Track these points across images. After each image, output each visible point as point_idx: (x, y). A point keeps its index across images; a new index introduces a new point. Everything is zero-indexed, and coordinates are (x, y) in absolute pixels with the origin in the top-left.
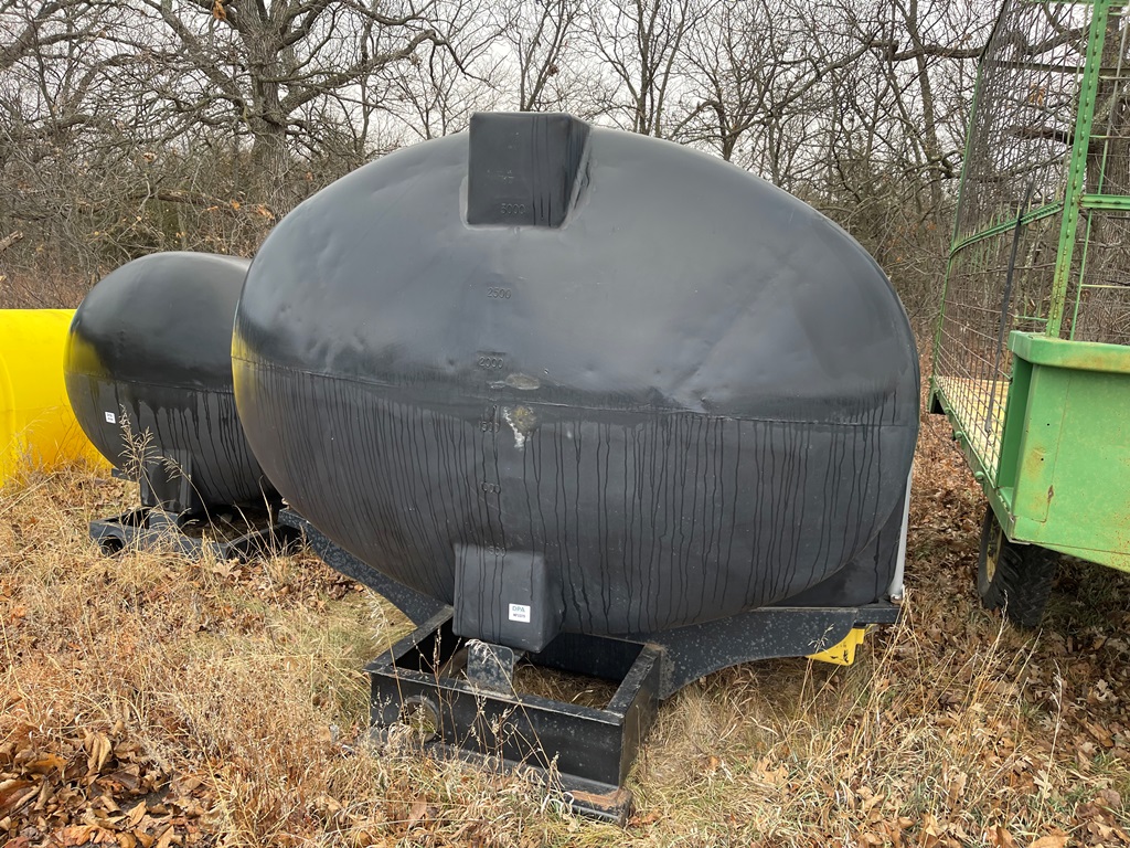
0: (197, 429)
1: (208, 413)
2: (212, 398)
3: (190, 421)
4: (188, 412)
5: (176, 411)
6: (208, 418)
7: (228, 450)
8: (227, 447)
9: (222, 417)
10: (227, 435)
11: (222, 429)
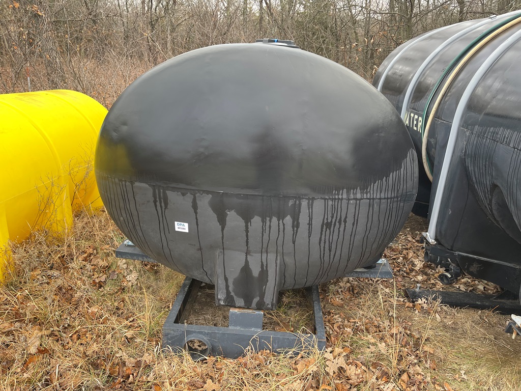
0: (295, 234)
1: (311, 219)
2: (318, 205)
3: (289, 228)
4: (288, 219)
5: (275, 219)
6: (310, 224)
7: (324, 250)
8: (324, 248)
9: (325, 221)
10: (327, 238)
11: (324, 233)
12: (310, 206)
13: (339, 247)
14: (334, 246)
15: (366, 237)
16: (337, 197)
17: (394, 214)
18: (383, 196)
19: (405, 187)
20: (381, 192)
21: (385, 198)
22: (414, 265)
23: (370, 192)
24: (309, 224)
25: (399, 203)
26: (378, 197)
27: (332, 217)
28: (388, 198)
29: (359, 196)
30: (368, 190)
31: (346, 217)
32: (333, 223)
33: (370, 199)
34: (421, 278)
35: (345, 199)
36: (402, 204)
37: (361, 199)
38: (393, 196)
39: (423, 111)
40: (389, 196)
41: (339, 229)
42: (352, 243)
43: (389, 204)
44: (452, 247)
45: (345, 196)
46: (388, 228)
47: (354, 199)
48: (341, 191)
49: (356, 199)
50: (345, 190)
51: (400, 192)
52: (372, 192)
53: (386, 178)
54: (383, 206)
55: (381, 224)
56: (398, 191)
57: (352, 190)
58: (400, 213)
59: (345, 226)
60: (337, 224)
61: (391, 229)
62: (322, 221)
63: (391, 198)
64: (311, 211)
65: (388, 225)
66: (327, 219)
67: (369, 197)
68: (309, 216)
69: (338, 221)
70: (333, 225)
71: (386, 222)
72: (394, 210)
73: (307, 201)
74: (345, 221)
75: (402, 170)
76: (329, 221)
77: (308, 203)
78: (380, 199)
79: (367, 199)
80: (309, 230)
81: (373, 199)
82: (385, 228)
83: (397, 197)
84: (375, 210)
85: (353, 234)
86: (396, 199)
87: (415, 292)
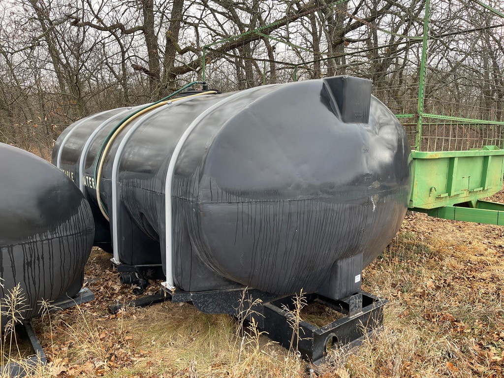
7: (29, 285)
8: (29, 283)
9: (26, 261)
10: (30, 274)
11: (26, 271)
12: (11, 252)
13: (42, 279)
14: (37, 280)
15: (62, 267)
16: (32, 241)
17: (80, 245)
18: (68, 233)
19: (84, 225)
20: (66, 231)
21: (71, 235)
22: (113, 290)
23: (58, 232)
24: (12, 267)
25: (82, 237)
26: (65, 235)
27: (31, 257)
28: (73, 235)
29: (50, 237)
30: (56, 231)
31: (43, 254)
32: (33, 262)
33: (59, 237)
34: (121, 297)
35: (39, 241)
36: (85, 237)
37: (52, 239)
38: (76, 232)
39: (93, 174)
40: (74, 233)
41: (39, 265)
42: (52, 274)
43: (75, 239)
44: (132, 263)
45: (38, 239)
46: (78, 256)
47: (46, 239)
48: (34, 236)
49: (48, 239)
50: (38, 235)
51: (81, 228)
52: (59, 232)
53: (69, 221)
54: (71, 241)
55: (72, 254)
56: (79, 229)
57: (43, 234)
58: (85, 244)
59: (43, 262)
60: (37, 261)
61: (81, 257)
62: (23, 262)
63: (75, 234)
64: (11, 256)
65: (78, 254)
66: (27, 259)
67: (58, 236)
68: (11, 260)
69: (36, 259)
70: (33, 263)
71: (75, 252)
72: (80, 242)
73: (7, 249)
74: (43, 258)
75: (79, 213)
76: (29, 261)
77: (8, 250)
78: (67, 236)
79: (57, 237)
80: (13, 272)
81: (62, 237)
82: (76, 256)
83: (80, 233)
84: (64, 245)
85: (51, 267)
86: (79, 235)
87: (116, 307)
